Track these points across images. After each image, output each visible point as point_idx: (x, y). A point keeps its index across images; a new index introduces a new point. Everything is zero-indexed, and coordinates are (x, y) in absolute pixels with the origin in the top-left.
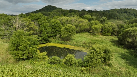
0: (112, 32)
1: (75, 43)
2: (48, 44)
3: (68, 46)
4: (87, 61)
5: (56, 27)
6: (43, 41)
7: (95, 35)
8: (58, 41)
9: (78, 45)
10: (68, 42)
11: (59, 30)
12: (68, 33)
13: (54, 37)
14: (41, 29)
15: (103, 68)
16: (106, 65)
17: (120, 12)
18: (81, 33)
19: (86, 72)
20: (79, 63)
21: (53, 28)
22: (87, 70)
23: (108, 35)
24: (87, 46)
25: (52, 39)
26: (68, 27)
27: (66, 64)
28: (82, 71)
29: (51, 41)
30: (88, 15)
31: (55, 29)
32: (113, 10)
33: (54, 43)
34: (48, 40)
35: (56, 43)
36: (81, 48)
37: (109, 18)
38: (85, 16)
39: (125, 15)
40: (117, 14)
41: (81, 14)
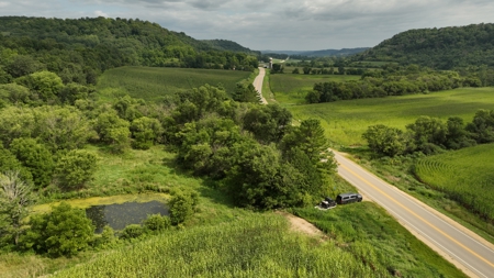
5: (38, 160)
8: (56, 195)
17: (118, 31)
37: (102, 66)
38: (35, 75)
39: (136, 41)
40: (112, 38)
41: (12, 66)
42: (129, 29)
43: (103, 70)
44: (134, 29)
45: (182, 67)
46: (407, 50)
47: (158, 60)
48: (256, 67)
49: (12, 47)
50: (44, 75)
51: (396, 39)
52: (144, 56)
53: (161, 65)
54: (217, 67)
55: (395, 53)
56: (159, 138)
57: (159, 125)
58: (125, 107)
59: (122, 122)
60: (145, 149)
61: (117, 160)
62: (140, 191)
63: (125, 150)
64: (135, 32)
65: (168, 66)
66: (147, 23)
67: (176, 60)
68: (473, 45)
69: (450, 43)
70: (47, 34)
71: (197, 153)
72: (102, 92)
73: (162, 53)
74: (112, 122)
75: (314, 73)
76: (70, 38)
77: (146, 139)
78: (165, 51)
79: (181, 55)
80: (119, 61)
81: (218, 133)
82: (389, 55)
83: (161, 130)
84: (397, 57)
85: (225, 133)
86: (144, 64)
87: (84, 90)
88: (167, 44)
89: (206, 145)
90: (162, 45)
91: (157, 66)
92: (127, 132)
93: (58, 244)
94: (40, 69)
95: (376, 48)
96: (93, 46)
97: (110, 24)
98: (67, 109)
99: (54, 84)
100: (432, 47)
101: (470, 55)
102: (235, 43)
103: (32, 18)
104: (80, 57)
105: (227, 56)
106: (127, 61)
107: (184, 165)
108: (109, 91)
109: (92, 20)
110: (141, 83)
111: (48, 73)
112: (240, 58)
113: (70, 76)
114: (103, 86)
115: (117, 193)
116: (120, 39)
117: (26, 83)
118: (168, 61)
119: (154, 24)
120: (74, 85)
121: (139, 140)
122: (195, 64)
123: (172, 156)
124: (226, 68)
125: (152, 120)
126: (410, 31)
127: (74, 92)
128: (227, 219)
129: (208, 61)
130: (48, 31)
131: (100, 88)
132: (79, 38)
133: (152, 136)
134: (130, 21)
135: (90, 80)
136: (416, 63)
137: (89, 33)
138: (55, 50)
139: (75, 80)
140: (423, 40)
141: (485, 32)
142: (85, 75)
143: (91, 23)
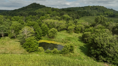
0: (81, 31)
1: (57, 40)
2: (40, 40)
3: (53, 42)
4: (63, 51)
5: (45, 30)
6: (37, 39)
7: (70, 33)
8: (47, 39)
9: (59, 41)
10: (53, 39)
11: (47, 31)
12: (53, 34)
13: (44, 36)
14: (36, 32)
15: (70, 54)
16: (71, 53)
17: (92, 9)
18: (61, 31)
19: (62, 56)
20: (59, 52)
21: (43, 31)
22: (63, 55)
23: (78, 33)
24: (64, 42)
25: (42, 37)
26: (53, 30)
27: (54, 53)
28: (61, 56)
29: (42, 39)
30: (66, 15)
31: (44, 31)
32: (87, 6)
33: (44, 40)
34: (40, 38)
35: (45, 40)
36: (61, 43)
37: (83, 15)
38: (64, 15)
39: (96, 11)
40: (90, 10)
45: (108, 17)
73: (103, 14)
79: (109, 14)
80: (88, 15)
88: (105, 11)
97: (91, 7)
104: (77, 13)
106: (91, 15)
128: (80, 59)
132: (83, 11)
134: (96, 6)
135: (78, 18)
137: (85, 9)
143: (86, 7)
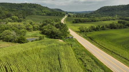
38: (12, 17)
39: (35, 9)
40: (29, 8)
41: (8, 15)
42: (33, 6)
43: (27, 16)
44: (34, 6)
45: (46, 15)
46: (103, 11)
47: (40, 14)
48: (64, 15)
49: (6, 11)
50: (15, 17)
51: (101, 9)
52: (37, 13)
53: (41, 15)
54: (55, 15)
55: (100, 12)
56: (39, 29)
57: (38, 26)
58: (32, 23)
59: (31, 26)
60: (36, 31)
61: (30, 32)
62: (34, 37)
63: (32, 31)
64: (34, 7)
65: (42, 15)
66: (37, 4)
67: (45, 14)
68: (119, 10)
69: (114, 10)
70: (13, 7)
71: (45, 30)
72: (27, 21)
73: (41, 12)
74: (29, 26)
75: (78, 17)
76: (18, 8)
77: (36, 29)
78: (42, 12)
79: (46, 12)
80: (30, 14)
81: (49, 27)
82: (99, 13)
83: (39, 27)
84: (100, 13)
85: (51, 27)
86: (37, 15)
87: (23, 20)
88: (42, 10)
89: (47, 29)
90: (41, 10)
91: (40, 15)
92: (32, 27)
93: (21, 41)
94: (13, 16)
95: (96, 11)
96: (24, 10)
97: (28, 5)
98: (20, 23)
99: (17, 19)
100: (109, 11)
101: (118, 13)
102: (60, 10)
103: (9, 3)
104: (22, 13)
105: (57, 13)
106: (32, 14)
107: (43, 33)
108: (28, 20)
109: (24, 4)
110: (35, 19)
111: (15, 16)
112: (61, 13)
113: (20, 17)
114: (27, 19)
115: (30, 37)
116: (31, 8)
117: (11, 18)
118: (43, 14)
119: (39, 5)
120: (21, 19)
121: (34, 29)
122: (49, 15)
123: (41, 32)
124: (57, 16)
125: (37, 25)
126: (104, 7)
127: (21, 20)
129: (53, 14)
130: (13, 6)
131: (26, 20)
132: (21, 8)
133: (37, 28)
134: (33, 4)
135: (24, 18)
136: (105, 15)
137: (23, 7)
138: (16, 11)
139: (21, 18)
140: (107, 9)
141: (123, 7)
142: (23, 17)
143: (23, 4)
